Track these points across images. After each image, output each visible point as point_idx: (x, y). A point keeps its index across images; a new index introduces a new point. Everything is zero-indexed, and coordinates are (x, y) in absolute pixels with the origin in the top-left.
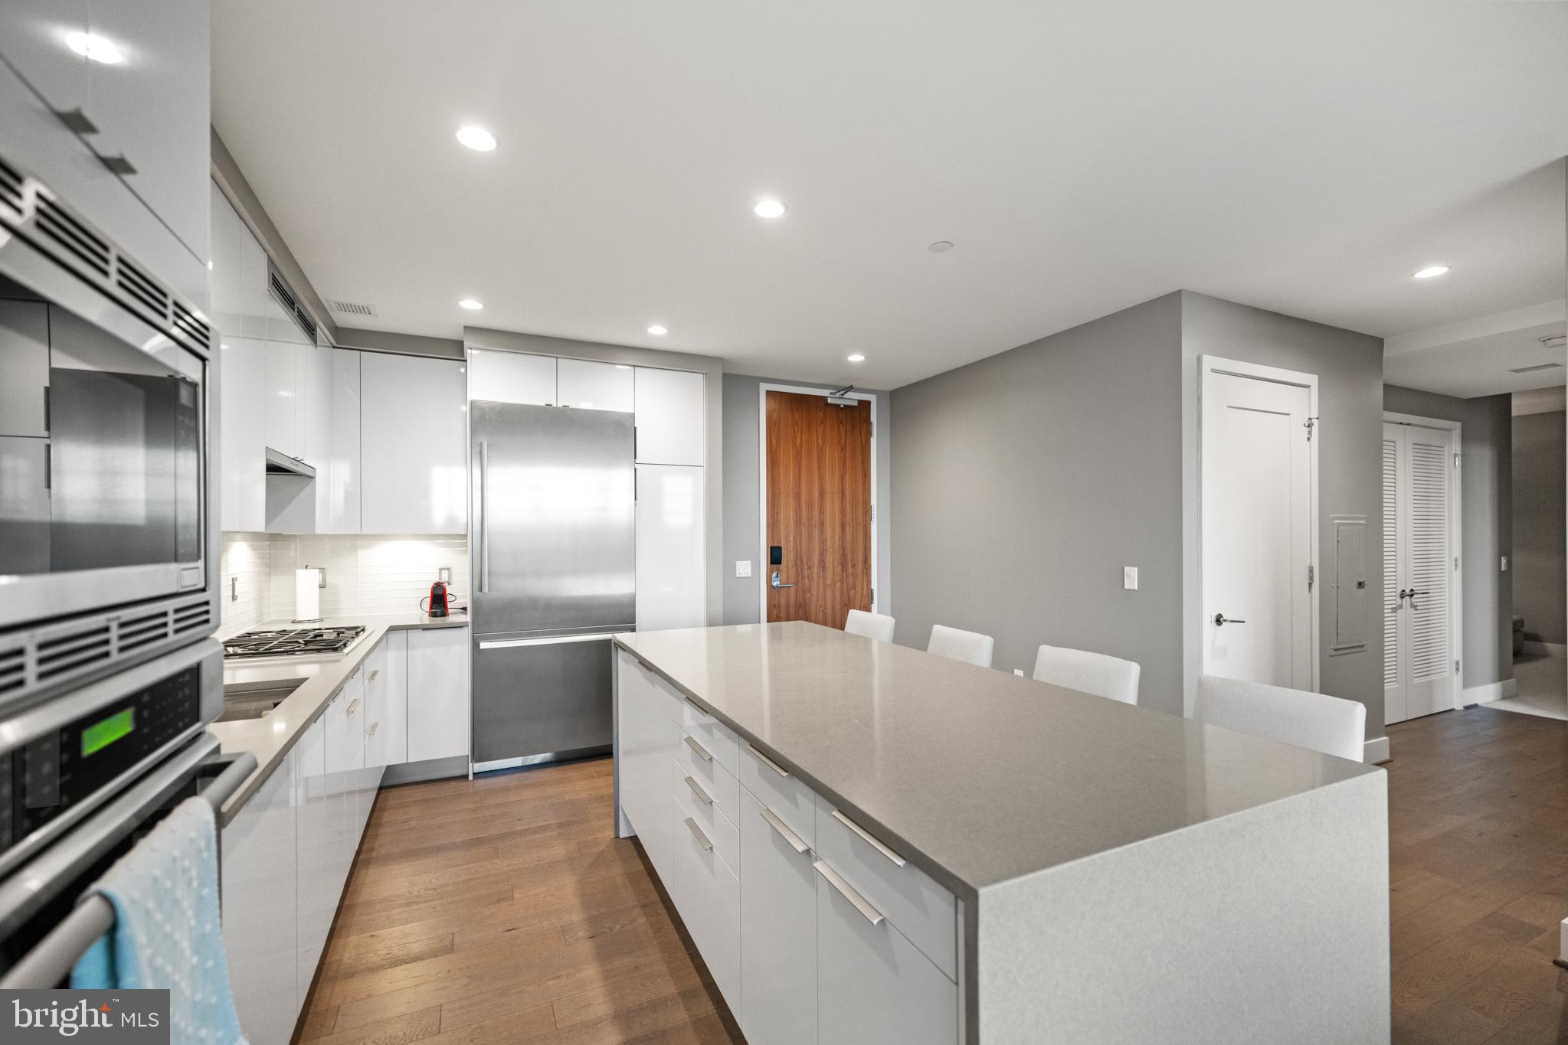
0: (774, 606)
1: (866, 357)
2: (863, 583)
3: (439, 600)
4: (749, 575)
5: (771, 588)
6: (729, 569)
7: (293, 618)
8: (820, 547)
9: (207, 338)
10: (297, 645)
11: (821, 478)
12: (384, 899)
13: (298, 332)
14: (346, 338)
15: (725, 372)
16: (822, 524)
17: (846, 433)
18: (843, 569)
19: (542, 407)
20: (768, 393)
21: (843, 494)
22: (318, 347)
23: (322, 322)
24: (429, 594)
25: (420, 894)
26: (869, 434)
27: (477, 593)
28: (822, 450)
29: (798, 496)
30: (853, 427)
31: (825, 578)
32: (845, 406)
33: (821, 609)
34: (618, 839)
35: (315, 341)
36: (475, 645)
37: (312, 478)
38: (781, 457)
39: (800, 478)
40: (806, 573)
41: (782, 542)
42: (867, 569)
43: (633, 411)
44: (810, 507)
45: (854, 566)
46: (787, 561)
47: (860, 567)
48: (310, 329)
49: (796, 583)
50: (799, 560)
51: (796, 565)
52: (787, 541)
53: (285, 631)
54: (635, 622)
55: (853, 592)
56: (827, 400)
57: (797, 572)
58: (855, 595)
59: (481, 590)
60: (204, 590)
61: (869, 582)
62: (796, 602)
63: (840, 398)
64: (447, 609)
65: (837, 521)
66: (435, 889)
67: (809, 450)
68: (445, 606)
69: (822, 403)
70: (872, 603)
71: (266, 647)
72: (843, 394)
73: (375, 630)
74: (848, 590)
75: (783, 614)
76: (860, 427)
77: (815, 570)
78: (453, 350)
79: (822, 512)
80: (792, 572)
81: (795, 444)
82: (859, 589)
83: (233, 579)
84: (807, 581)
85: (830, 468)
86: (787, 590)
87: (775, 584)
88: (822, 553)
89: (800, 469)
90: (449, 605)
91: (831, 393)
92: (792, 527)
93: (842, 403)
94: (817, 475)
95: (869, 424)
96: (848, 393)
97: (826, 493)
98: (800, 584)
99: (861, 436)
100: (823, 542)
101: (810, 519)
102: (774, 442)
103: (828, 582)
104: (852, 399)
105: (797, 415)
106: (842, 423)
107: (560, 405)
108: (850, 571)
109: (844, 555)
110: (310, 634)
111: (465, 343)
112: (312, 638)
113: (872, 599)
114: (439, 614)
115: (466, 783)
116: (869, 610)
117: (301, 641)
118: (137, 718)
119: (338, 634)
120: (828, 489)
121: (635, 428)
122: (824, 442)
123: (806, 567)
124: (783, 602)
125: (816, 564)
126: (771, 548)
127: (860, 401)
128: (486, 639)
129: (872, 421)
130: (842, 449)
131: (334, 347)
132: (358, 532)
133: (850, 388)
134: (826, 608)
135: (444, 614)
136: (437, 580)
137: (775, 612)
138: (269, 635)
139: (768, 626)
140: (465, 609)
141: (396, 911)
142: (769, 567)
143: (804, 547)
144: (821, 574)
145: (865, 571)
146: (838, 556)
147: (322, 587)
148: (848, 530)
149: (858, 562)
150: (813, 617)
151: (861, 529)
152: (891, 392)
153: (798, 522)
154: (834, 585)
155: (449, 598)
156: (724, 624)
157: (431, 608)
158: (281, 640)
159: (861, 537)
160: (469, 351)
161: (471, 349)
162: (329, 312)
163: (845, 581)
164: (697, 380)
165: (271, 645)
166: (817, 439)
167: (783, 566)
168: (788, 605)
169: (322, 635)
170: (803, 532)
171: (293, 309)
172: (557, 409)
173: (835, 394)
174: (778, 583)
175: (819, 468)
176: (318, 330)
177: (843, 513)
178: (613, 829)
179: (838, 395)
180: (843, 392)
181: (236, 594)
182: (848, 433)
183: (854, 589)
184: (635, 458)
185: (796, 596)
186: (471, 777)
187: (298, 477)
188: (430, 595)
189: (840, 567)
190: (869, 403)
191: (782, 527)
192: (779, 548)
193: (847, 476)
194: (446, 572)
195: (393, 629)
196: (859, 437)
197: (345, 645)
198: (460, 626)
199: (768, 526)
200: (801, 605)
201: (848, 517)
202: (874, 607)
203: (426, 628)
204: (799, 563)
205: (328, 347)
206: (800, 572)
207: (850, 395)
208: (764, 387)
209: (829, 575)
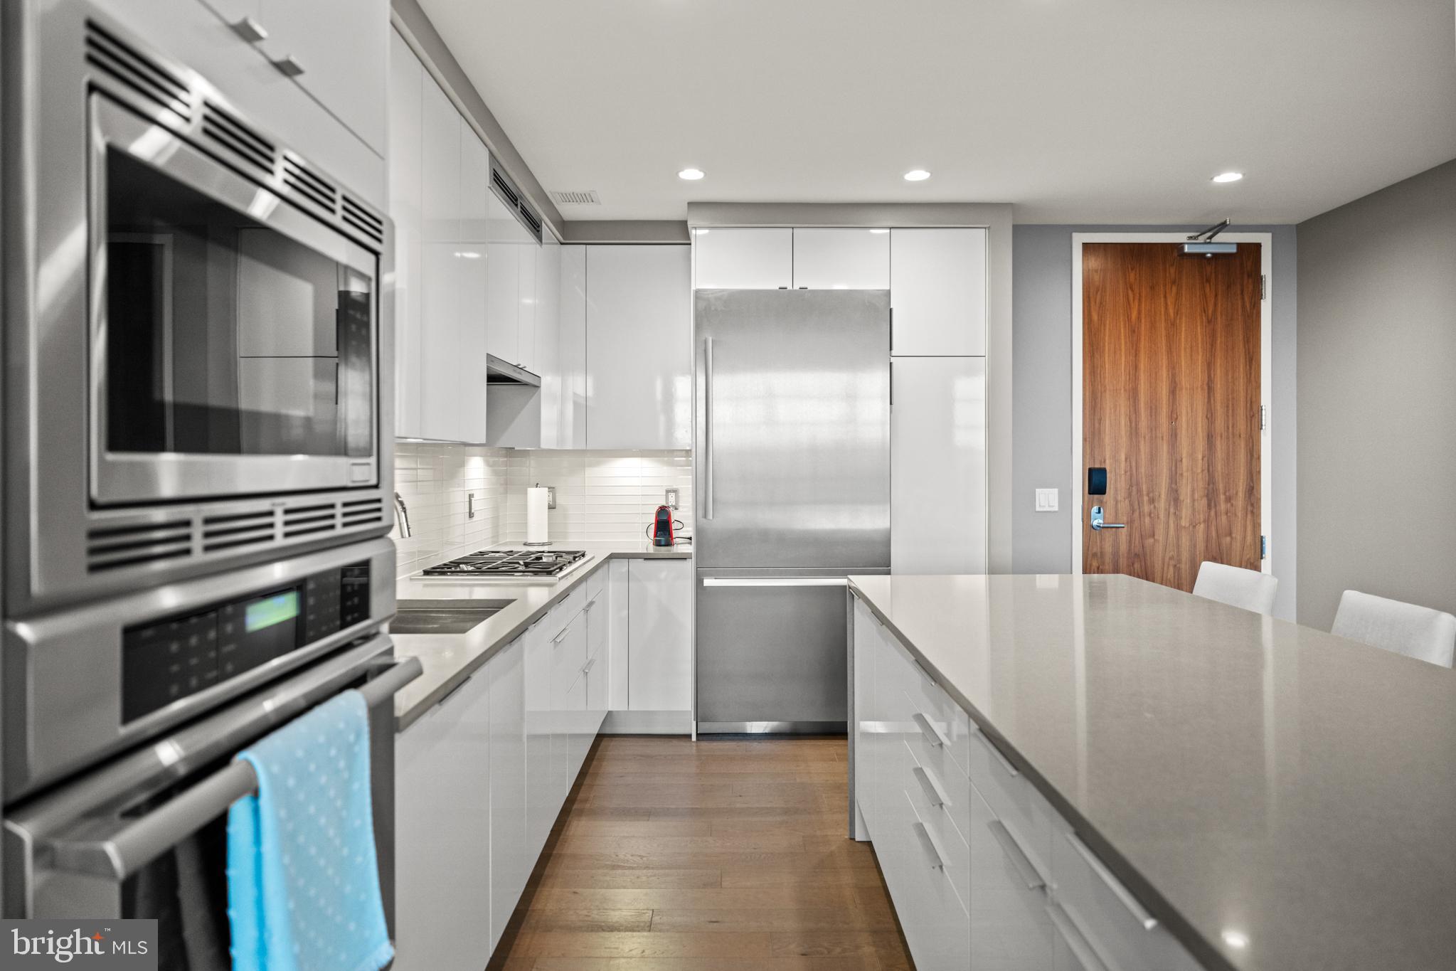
0: (1094, 555)
1: (1244, 175)
2: (1245, 527)
3: (663, 527)
4: (1056, 509)
5: (1088, 528)
6: (1023, 499)
7: (524, 540)
8: (1170, 470)
9: (379, 231)
10: (517, 565)
11: (1173, 368)
12: (591, 856)
13: (521, 230)
14: (572, 232)
15: (1015, 223)
16: (1174, 435)
17: (1216, 295)
18: (1209, 506)
19: (776, 291)
20: (1087, 247)
21: (1210, 389)
22: (543, 246)
23: (546, 214)
24: (652, 520)
25: (626, 858)
26: (1258, 295)
27: (701, 520)
28: (1173, 324)
29: (1134, 394)
30: (1229, 287)
31: (1178, 517)
32: (1215, 255)
33: (1172, 563)
34: (852, 841)
35: (540, 238)
36: (699, 582)
37: (537, 387)
38: (1107, 338)
39: (1136, 368)
40: (1146, 508)
41: (1107, 461)
42: (1252, 505)
43: (888, 288)
44: (1153, 410)
45: (1228, 499)
46: (1116, 490)
47: (1240, 501)
48: (535, 226)
49: (1130, 522)
50: (1134, 489)
51: (1130, 495)
52: (1115, 459)
53: (512, 551)
54: (890, 566)
55: (1228, 539)
56: (1183, 248)
57: (1131, 505)
58: (1231, 544)
59: (705, 516)
60: (376, 487)
61: (1257, 525)
62: (1130, 550)
63: (1205, 243)
64: (672, 539)
65: (1200, 430)
66: (642, 857)
67: (1153, 326)
68: (670, 535)
69: (1176, 254)
70: (1262, 558)
71: (490, 566)
72: (1210, 238)
73: (596, 555)
74: (1218, 536)
75: (1108, 566)
76: (1242, 285)
77: (1162, 504)
78: (677, 232)
79: (1173, 417)
80: (1124, 506)
81: (1129, 319)
82: (1238, 535)
83: (470, 495)
84: (1147, 520)
85: (1188, 350)
86: (1116, 532)
87: (1095, 523)
88: (1174, 478)
89: (1136, 355)
90: (675, 534)
91: (1190, 238)
92: (1124, 440)
93: (1209, 250)
94: (1165, 362)
95: (1258, 280)
96: (1220, 234)
97: (1181, 389)
98: (1136, 524)
99: (1243, 299)
100: (1175, 462)
101: (1153, 428)
102: (1095, 317)
103: (1184, 523)
104: (1228, 241)
105: (1132, 275)
106: (1208, 281)
107: (796, 287)
108: (1223, 506)
109: (1211, 481)
110: (532, 556)
111: (689, 223)
112: (533, 560)
113: (1262, 551)
114: (663, 543)
115: (688, 744)
116: (1257, 568)
117: (521, 562)
118: (302, 603)
119: (556, 558)
120: (1184, 381)
121: (891, 310)
122: (1177, 313)
123: (1146, 498)
124: (1108, 548)
125: (1163, 496)
126: (1090, 470)
127: (1240, 245)
128: (710, 575)
129: (1263, 273)
130: (1209, 322)
131: (562, 244)
132: (585, 448)
133: (1222, 227)
134: (1179, 561)
135: (669, 544)
136: (664, 503)
137: (1095, 564)
138: (497, 555)
139: (1084, 578)
140: (690, 539)
141: (600, 871)
142: (1086, 498)
143: (1143, 470)
144: (1172, 510)
145: (1250, 508)
146: (1201, 484)
147: (551, 507)
148: (1220, 445)
149: (1237, 494)
150: (1158, 575)
151: (1243, 444)
152: (1298, 226)
153: (1134, 432)
154: (1194, 527)
155: (674, 526)
156: (1014, 573)
157: (655, 536)
158: (504, 560)
159: (1242, 456)
160: (694, 232)
161: (696, 228)
162: (555, 203)
163: (1214, 523)
164: (979, 237)
165: (494, 564)
166: (1166, 308)
167: (1109, 496)
168: (1116, 554)
169: (541, 558)
170: (1142, 447)
171: (516, 205)
172: (793, 291)
173: (1196, 238)
174: (1101, 521)
175: (1170, 351)
176: (543, 223)
177: (1210, 417)
178: (848, 828)
179: (1201, 239)
180: (1209, 234)
181: (473, 511)
182: (1219, 297)
183: (1230, 534)
184: (891, 349)
185: (1130, 541)
186: (694, 738)
187: (523, 387)
188: (654, 522)
189: (1204, 501)
190: (1258, 247)
191: (1107, 440)
192: (1103, 471)
193: (1219, 362)
194: (673, 494)
195: (612, 557)
196: (1240, 302)
197: (561, 569)
198: (683, 558)
199: (1085, 440)
200: (1137, 555)
201: (1220, 424)
202: (1266, 564)
203: (648, 558)
204: (1134, 493)
205: (557, 244)
206: (1136, 507)
207: (1221, 237)
208: (1079, 239)
209: (1185, 512)
